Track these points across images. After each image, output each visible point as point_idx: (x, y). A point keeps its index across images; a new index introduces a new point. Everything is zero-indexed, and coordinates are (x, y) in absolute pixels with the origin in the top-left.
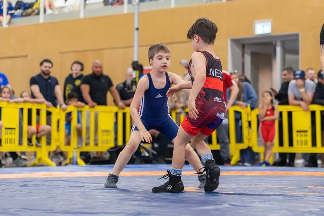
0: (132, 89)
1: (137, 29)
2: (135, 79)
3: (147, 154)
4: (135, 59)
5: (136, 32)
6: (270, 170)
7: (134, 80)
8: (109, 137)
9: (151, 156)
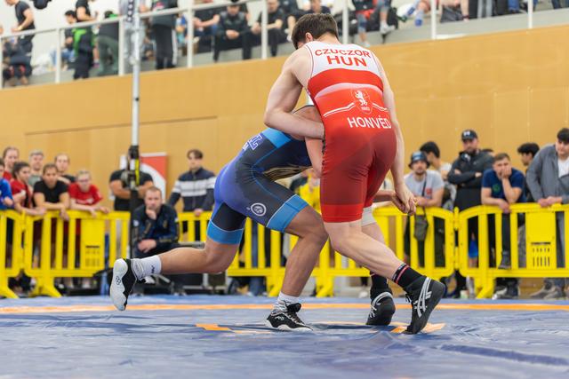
0: (129, 185)
1: (137, 99)
2: (134, 171)
3: (152, 281)
4: (135, 143)
5: (135, 104)
6: (328, 302)
7: (131, 173)
8: (96, 257)
9: (158, 283)
